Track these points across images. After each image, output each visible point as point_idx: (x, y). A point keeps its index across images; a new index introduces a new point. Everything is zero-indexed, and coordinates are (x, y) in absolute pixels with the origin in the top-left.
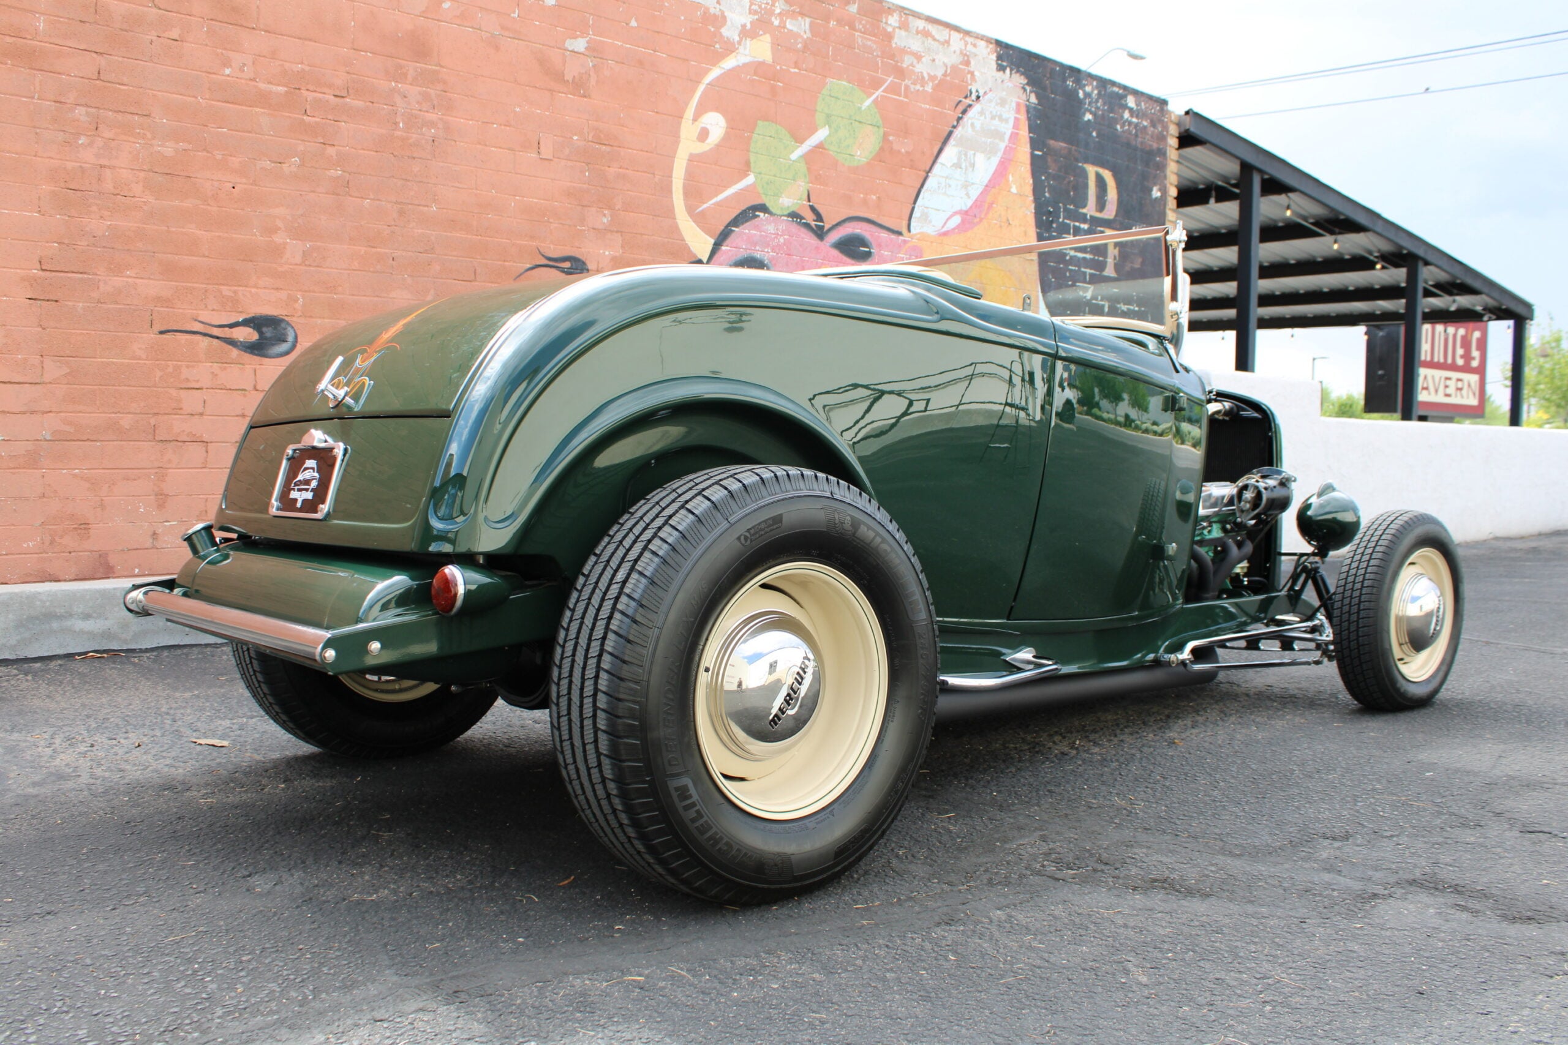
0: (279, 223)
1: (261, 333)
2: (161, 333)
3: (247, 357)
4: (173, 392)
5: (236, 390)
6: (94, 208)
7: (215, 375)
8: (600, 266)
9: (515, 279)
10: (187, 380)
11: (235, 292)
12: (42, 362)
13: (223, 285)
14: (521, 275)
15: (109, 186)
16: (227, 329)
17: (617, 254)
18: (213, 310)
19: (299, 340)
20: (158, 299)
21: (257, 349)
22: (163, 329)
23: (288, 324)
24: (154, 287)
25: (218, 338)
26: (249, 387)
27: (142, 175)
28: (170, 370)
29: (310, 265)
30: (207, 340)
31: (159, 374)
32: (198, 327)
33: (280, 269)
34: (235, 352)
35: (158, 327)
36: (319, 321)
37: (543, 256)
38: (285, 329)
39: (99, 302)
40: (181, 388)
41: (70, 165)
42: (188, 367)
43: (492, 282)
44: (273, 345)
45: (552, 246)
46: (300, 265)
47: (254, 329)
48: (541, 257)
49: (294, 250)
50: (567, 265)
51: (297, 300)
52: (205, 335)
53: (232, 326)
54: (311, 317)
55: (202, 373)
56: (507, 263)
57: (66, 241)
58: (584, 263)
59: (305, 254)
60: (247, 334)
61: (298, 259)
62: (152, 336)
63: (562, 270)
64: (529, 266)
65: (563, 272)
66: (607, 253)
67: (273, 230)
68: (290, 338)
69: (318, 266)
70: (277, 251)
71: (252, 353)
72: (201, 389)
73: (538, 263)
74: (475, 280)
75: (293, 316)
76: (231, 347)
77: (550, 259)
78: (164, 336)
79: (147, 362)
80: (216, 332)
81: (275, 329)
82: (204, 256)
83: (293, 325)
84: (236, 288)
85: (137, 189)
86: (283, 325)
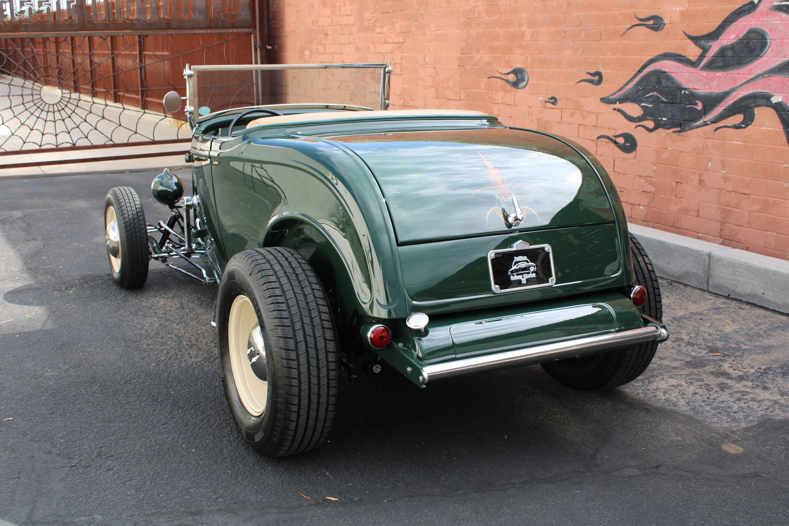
0: (524, 21)
1: (517, 77)
2: (489, 78)
3: (513, 89)
4: (491, 105)
5: (509, 105)
6: (473, 25)
7: (503, 97)
8: (672, 20)
9: (621, 37)
10: (495, 100)
11: (509, 57)
12: (460, 92)
13: (506, 54)
14: (624, 33)
15: (476, 15)
16: (506, 75)
17: (685, 9)
18: (503, 67)
19: (529, 80)
20: (489, 63)
21: (515, 85)
22: (489, 76)
23: (526, 72)
24: (486, 57)
25: (504, 80)
26: (513, 104)
27: (485, 7)
28: (490, 95)
29: (533, 41)
30: (501, 80)
31: (487, 96)
32: (498, 75)
33: (524, 44)
34: (509, 87)
35: (488, 76)
36: (536, 70)
37: (637, 18)
38: (524, 74)
39: (474, 65)
40: (494, 103)
41: (468, 8)
42: (496, 93)
43: (609, 40)
44: (520, 83)
45: (643, 11)
46: (530, 41)
47: (515, 74)
48: (636, 19)
49: (528, 32)
50: (651, 22)
51: (528, 60)
52: (501, 78)
53: (508, 74)
54: (533, 68)
55: (499, 96)
56: (617, 27)
57: (466, 41)
58: (662, 19)
59: (532, 35)
60: (512, 77)
61: (529, 39)
62: (486, 80)
63: (648, 27)
64: (629, 26)
65: (649, 27)
66: (677, 9)
67: (520, 25)
68: (526, 79)
69: (536, 41)
70: (522, 35)
71: (514, 87)
72: (498, 104)
73: (635, 24)
74: (600, 40)
75: (526, 68)
76: (507, 84)
77: (641, 20)
78: (490, 79)
79: (485, 91)
80: (503, 77)
81: (521, 74)
82: (501, 41)
83: (527, 72)
84: (510, 55)
85: (483, 13)
86: (524, 72)
